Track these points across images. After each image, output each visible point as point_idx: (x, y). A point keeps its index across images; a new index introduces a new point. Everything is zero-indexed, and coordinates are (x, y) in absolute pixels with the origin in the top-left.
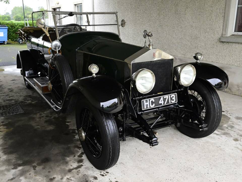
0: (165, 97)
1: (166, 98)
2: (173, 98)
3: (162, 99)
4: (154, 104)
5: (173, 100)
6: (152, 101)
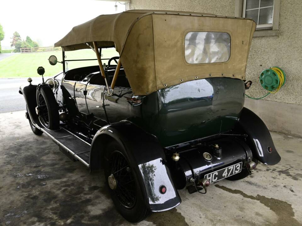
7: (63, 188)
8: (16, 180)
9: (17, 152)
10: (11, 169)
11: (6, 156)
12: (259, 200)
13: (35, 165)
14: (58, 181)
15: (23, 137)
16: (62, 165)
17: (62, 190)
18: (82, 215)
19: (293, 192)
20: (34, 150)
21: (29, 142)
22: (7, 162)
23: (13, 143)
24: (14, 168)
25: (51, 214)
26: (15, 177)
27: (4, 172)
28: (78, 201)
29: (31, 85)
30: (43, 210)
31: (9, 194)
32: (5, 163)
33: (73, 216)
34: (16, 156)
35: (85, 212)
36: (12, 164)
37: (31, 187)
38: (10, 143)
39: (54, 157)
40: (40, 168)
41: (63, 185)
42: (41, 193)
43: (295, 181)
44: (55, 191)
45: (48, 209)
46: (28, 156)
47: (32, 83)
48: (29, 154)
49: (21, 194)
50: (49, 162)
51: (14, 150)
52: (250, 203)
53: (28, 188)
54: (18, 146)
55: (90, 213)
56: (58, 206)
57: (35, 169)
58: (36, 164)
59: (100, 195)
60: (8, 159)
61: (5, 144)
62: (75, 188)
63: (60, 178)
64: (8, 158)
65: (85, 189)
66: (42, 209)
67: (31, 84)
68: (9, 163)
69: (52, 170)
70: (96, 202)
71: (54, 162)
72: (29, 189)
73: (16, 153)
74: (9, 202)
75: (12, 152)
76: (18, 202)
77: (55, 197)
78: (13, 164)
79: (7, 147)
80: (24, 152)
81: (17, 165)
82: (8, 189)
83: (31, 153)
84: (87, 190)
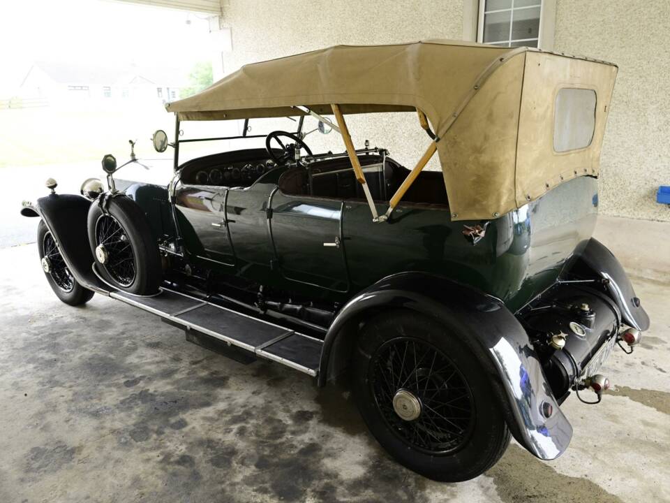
7: (235, 427)
8: (104, 422)
9: (54, 353)
10: (70, 398)
11: (31, 366)
12: (625, 395)
13: (123, 381)
14: (210, 411)
15: (43, 316)
16: (187, 372)
17: (234, 431)
18: (327, 484)
19: (664, 372)
20: (94, 343)
21: (66, 326)
22: (47, 380)
23: (28, 332)
24: (75, 394)
25: (253, 493)
26: (96, 415)
27: (56, 406)
28: (292, 452)
29: (54, 195)
30: (226, 486)
31: (113, 462)
32: (43, 384)
33: (309, 490)
34: (59, 364)
35: (328, 475)
36: (64, 383)
37: (155, 436)
38: (19, 333)
39: (156, 356)
40: (141, 384)
41: (227, 419)
42: (191, 446)
43: (650, 351)
44: (220, 436)
45: (238, 483)
46: (90, 359)
47: (56, 189)
48: (87, 354)
49: (145, 457)
50: (154, 369)
51: (44, 349)
52: (617, 403)
53: (147, 439)
54: (45, 337)
55: (339, 476)
56: (254, 471)
57: (131, 390)
58: (126, 377)
59: (328, 430)
60: (42, 373)
61: (8, 337)
62: (260, 423)
63: (208, 404)
64: (42, 370)
65: (284, 422)
66: (223, 486)
67: (54, 193)
68: (53, 383)
69: (176, 386)
70: (332, 448)
71: (164, 366)
72: (151, 440)
73: (54, 357)
74: (128, 482)
75: (41, 355)
76: (152, 479)
77: (232, 452)
78: (67, 385)
79: (20, 344)
80: (73, 350)
81: (78, 385)
82: (100, 448)
83: (92, 351)
84: (290, 422)
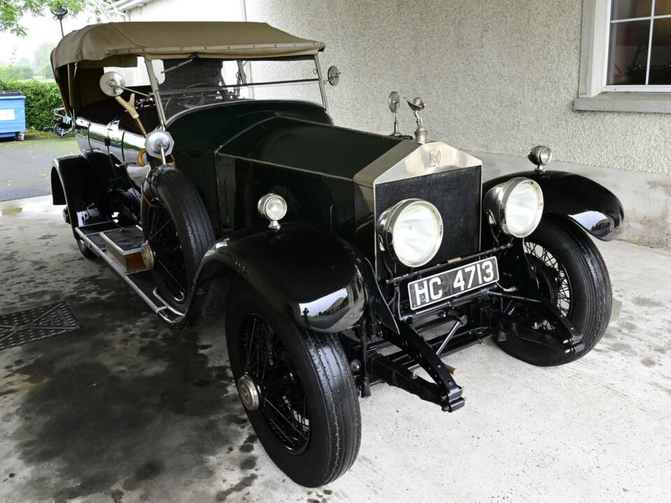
0: (467, 270)
1: (471, 272)
2: (487, 271)
3: (460, 275)
4: (441, 292)
5: (488, 276)
6: (435, 284)
